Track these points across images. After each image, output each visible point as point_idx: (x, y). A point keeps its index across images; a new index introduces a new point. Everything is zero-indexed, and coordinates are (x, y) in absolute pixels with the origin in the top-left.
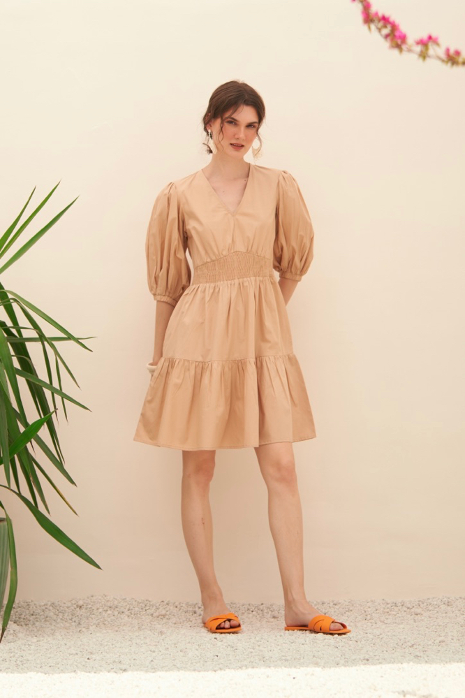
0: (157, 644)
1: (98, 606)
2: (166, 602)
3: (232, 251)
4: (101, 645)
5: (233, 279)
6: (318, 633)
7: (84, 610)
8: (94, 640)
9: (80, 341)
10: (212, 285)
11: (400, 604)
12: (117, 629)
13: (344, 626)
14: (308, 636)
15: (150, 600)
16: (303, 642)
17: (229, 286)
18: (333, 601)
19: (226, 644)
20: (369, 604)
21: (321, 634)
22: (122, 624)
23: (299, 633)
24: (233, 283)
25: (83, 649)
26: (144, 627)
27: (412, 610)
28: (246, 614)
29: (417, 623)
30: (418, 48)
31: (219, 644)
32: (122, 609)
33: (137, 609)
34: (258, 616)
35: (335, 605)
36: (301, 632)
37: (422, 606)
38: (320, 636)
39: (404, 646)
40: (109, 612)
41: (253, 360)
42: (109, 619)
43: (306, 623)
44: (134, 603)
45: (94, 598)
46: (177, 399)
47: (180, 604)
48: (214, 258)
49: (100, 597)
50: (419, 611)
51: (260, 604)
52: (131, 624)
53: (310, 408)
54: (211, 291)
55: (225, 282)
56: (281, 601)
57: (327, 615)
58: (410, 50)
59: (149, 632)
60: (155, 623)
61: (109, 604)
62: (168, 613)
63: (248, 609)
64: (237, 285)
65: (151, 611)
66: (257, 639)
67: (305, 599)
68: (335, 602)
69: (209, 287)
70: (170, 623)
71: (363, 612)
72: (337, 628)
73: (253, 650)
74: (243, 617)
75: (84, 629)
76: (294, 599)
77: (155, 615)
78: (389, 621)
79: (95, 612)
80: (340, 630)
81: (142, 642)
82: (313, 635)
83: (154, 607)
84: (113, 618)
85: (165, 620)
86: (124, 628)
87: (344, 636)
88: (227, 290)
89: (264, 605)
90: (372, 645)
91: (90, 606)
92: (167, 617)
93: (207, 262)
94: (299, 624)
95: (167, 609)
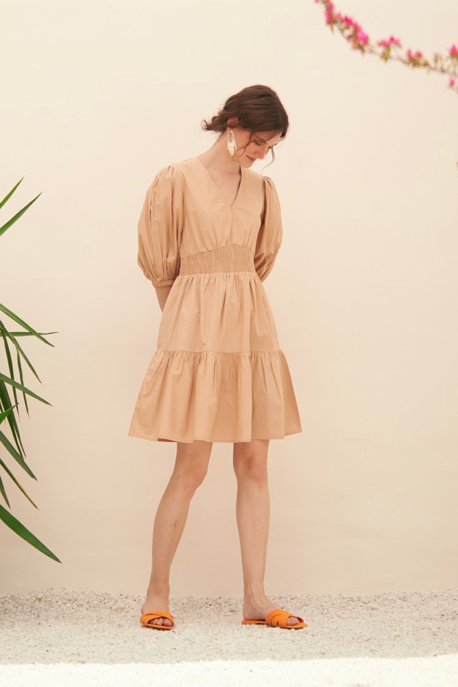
0: (115, 636)
1: (57, 598)
2: (125, 595)
3: (230, 244)
4: (60, 637)
5: (229, 272)
6: (275, 627)
7: (43, 603)
8: (53, 632)
9: (42, 336)
10: (207, 276)
11: (356, 599)
12: (76, 621)
13: (300, 620)
14: (265, 630)
15: (109, 593)
16: (261, 636)
17: (225, 278)
18: (290, 596)
19: (184, 637)
20: (326, 599)
21: (278, 628)
22: (81, 617)
23: (256, 626)
24: (228, 276)
25: (42, 641)
26: (102, 620)
27: (368, 605)
28: (203, 607)
29: (373, 618)
30: (380, 50)
31: (177, 637)
32: (81, 602)
33: (96, 602)
34: (216, 610)
35: (292, 599)
36: (258, 626)
37: (378, 600)
38: (277, 629)
39: (359, 640)
40: (68, 605)
41: (247, 355)
42: (68, 612)
43: (263, 617)
44: (93, 596)
45: (54, 591)
46: (177, 391)
47: (138, 597)
48: (211, 248)
49: (59, 591)
50: (375, 605)
51: (218, 598)
52: (90, 617)
53: (296, 403)
54: (206, 281)
55: (222, 274)
56: (240, 595)
57: (284, 610)
58: (372, 52)
59: (108, 625)
60: (113, 616)
61: (68, 597)
62: (127, 606)
63: (206, 603)
64: (232, 278)
65: (109, 605)
66: (215, 632)
67: (264, 594)
68: (292, 597)
69: (204, 278)
70: (129, 617)
71: (320, 606)
72: (293, 622)
73: (210, 644)
74: (200, 611)
75: (43, 622)
76: (252, 594)
77: (113, 608)
78: (345, 616)
79: (54, 604)
80: (296, 624)
81: (101, 635)
82: (270, 629)
83: (113, 601)
84: (72, 611)
85: (123, 613)
86: (83, 621)
87: (300, 630)
88: (223, 282)
89: (222, 599)
90: (329, 639)
91: (49, 599)
92: (126, 610)
93: (203, 252)
94: (257, 618)
95: (126, 602)
